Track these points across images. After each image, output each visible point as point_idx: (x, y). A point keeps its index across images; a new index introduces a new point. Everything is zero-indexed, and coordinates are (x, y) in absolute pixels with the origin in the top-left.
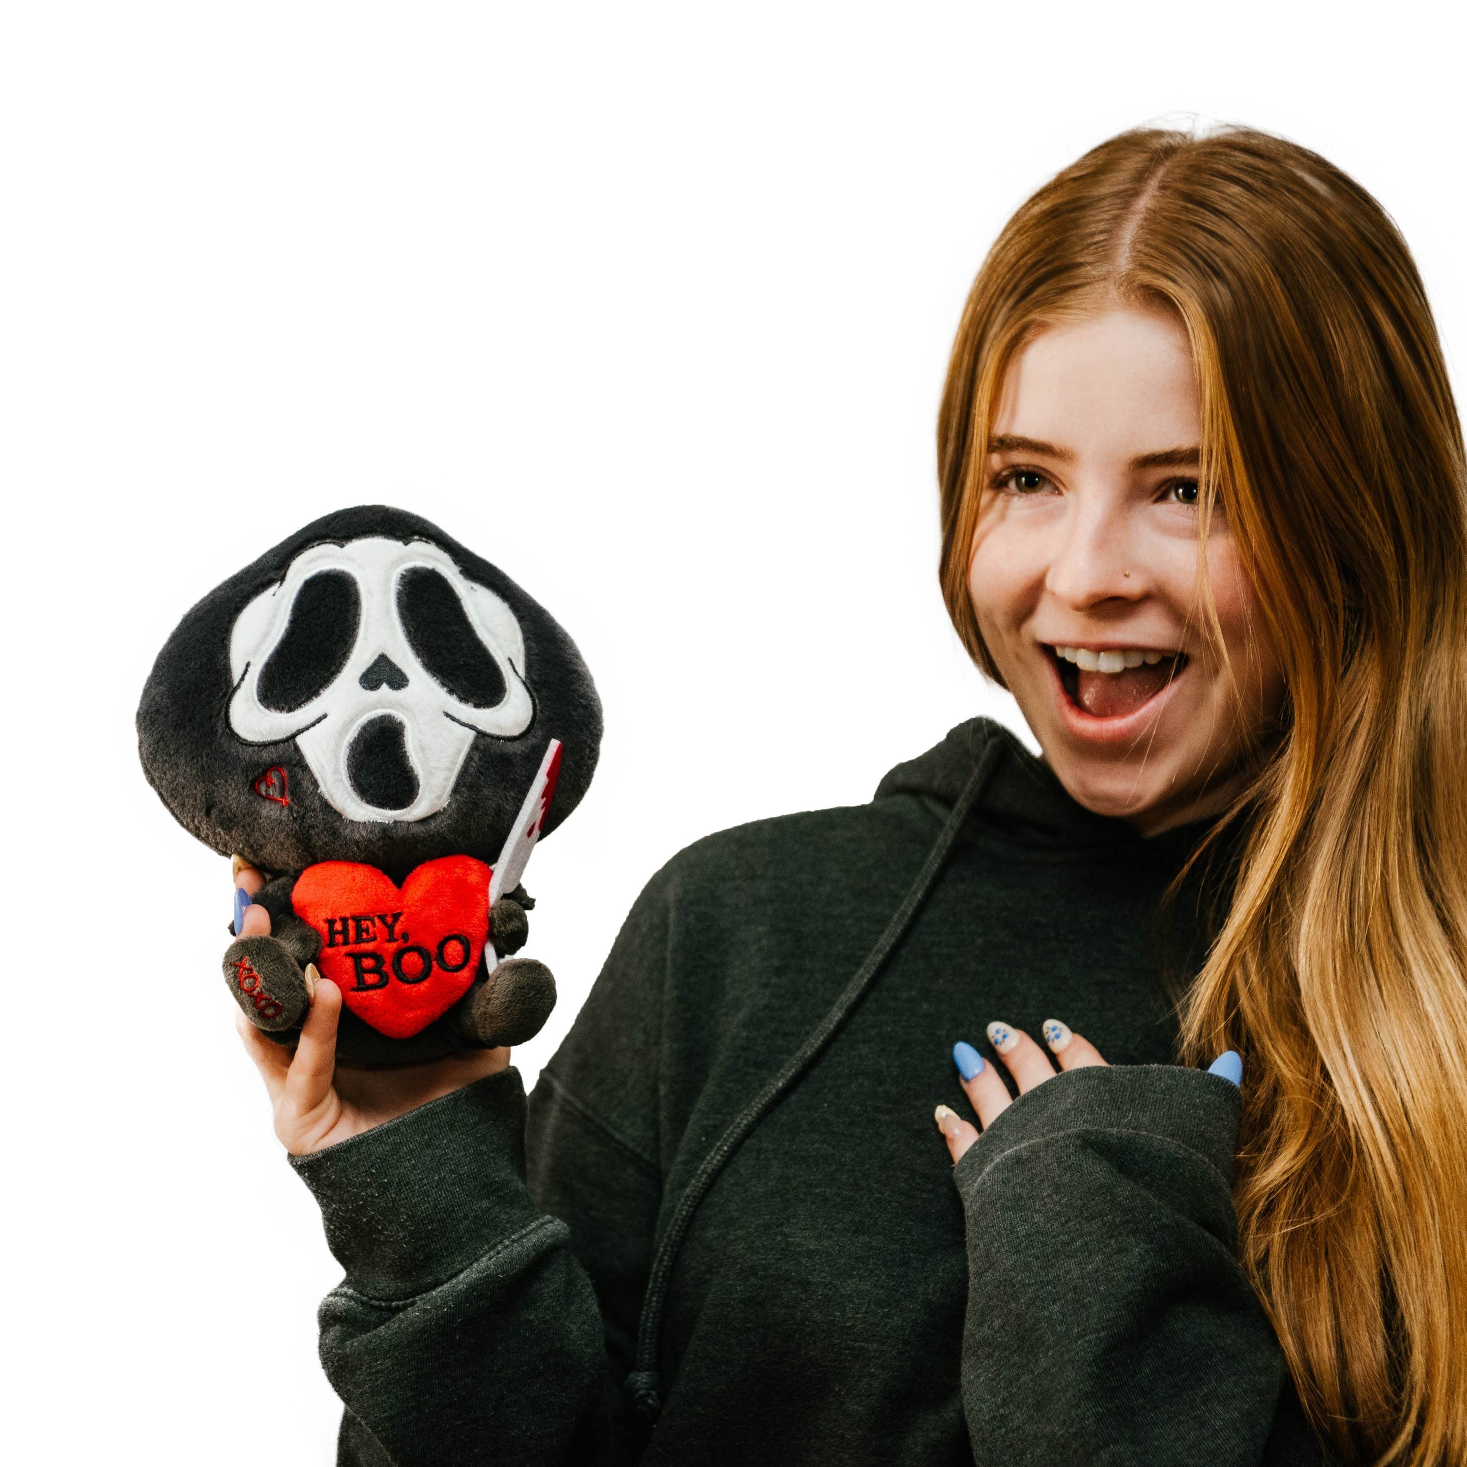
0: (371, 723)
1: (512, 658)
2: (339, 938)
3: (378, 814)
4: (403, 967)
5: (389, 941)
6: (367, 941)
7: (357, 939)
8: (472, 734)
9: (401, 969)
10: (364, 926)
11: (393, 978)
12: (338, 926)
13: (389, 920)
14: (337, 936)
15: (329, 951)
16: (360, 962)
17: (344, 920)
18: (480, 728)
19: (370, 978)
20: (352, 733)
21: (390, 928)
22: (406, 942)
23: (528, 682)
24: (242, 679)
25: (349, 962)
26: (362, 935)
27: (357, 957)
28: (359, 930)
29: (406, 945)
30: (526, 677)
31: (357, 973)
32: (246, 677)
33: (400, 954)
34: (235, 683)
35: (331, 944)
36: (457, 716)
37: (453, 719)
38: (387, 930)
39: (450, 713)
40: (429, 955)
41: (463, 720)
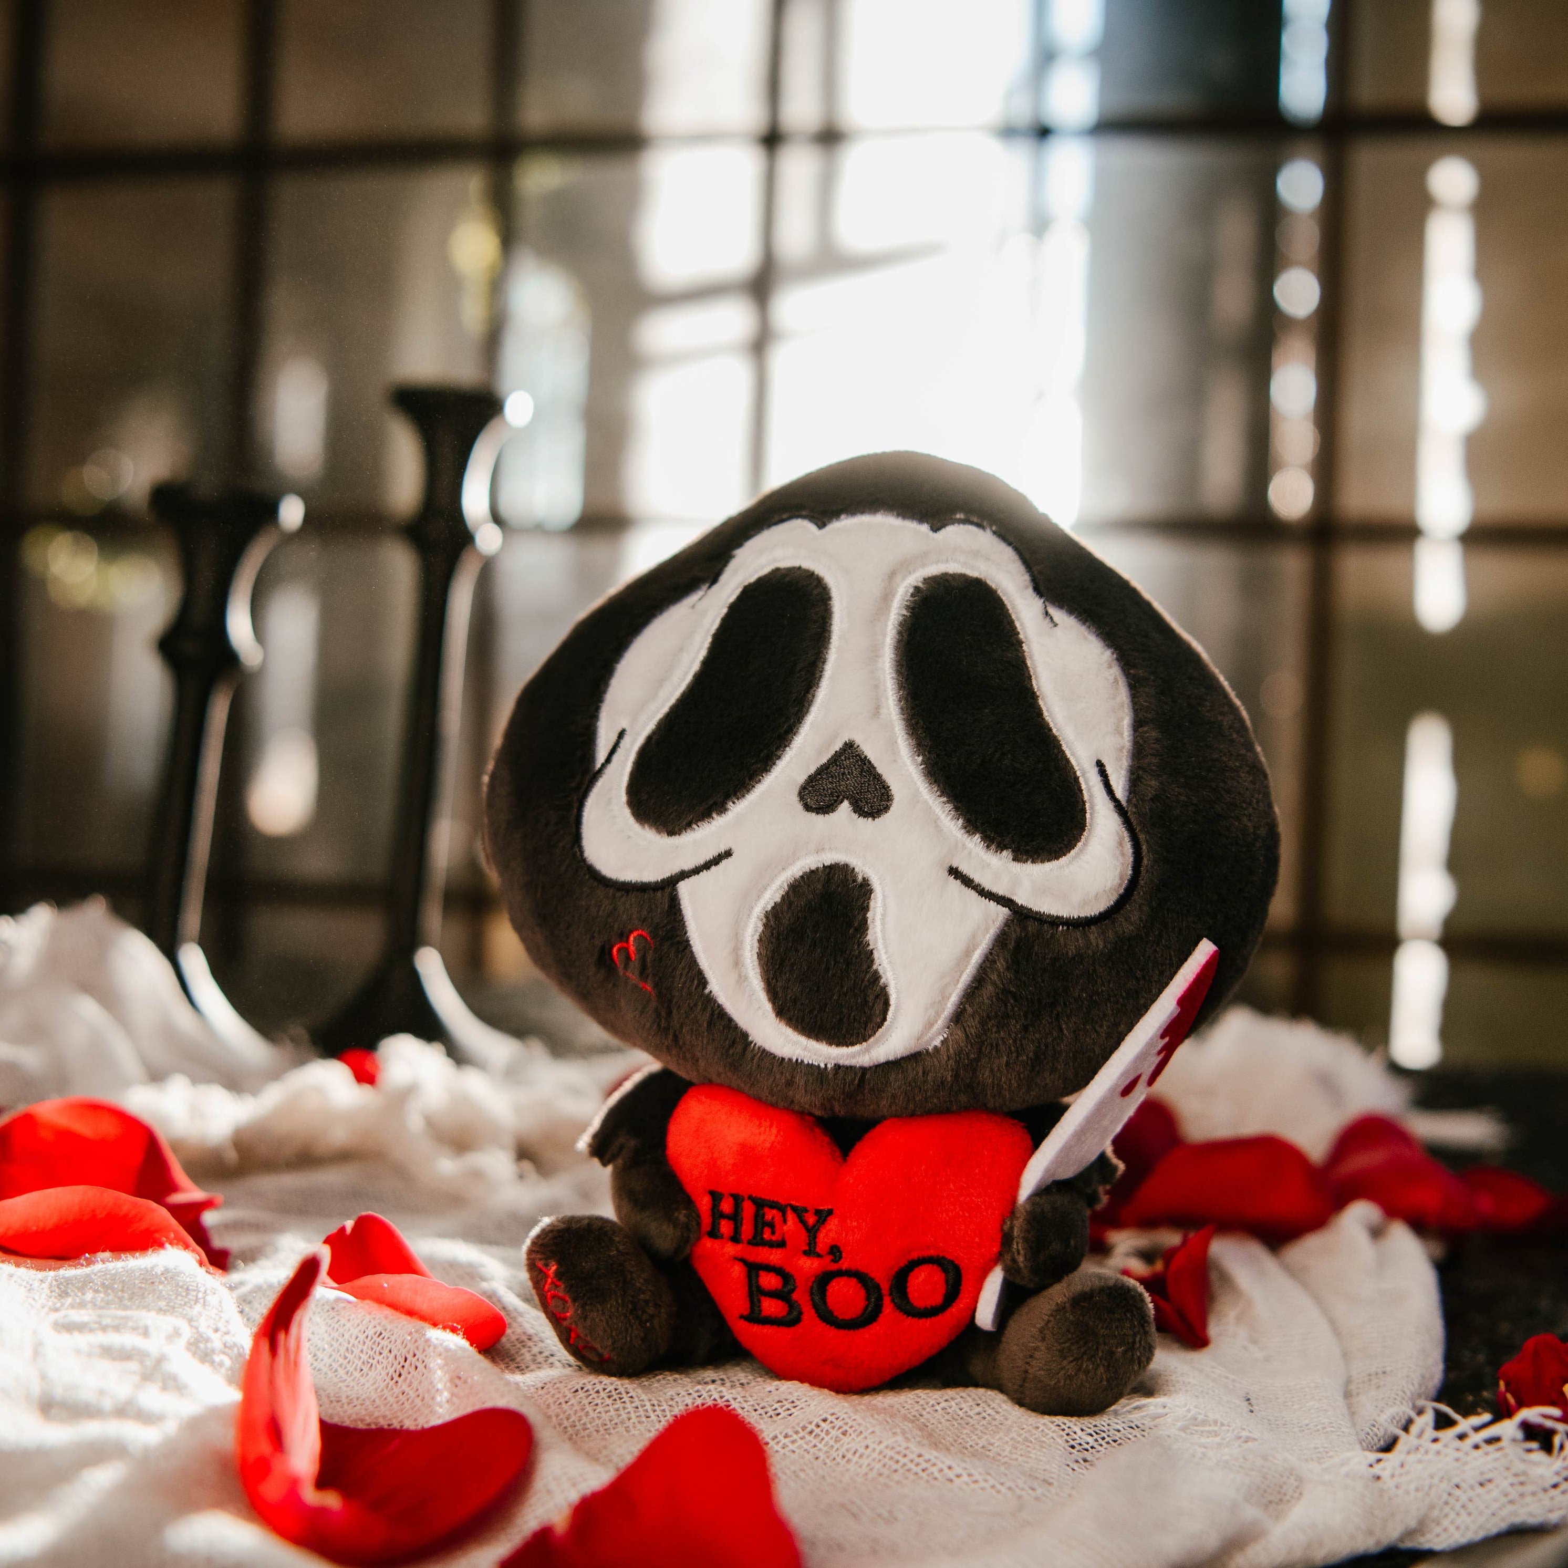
0: (810, 877)
1: (1104, 761)
2: (725, 1227)
3: (805, 1049)
4: (829, 1300)
5: (806, 1253)
6: (772, 1245)
7: (754, 1237)
8: (1002, 913)
9: (825, 1303)
10: (769, 1217)
11: (809, 1314)
12: (726, 1206)
13: (811, 1220)
14: (723, 1222)
15: (708, 1243)
16: (758, 1276)
17: (736, 1198)
18: (1020, 900)
19: (770, 1307)
20: (772, 895)
21: (812, 1232)
22: (835, 1261)
23: (1131, 810)
24: (608, 760)
25: (737, 1270)
26: (762, 1233)
27: (753, 1268)
28: (760, 1223)
29: (834, 1267)
30: (1129, 801)
31: (751, 1294)
32: (615, 758)
33: (824, 1280)
34: (598, 765)
35: (713, 1234)
36: (977, 878)
37: (967, 882)
38: (804, 1234)
39: (964, 869)
40: (878, 1288)
41: (988, 885)
